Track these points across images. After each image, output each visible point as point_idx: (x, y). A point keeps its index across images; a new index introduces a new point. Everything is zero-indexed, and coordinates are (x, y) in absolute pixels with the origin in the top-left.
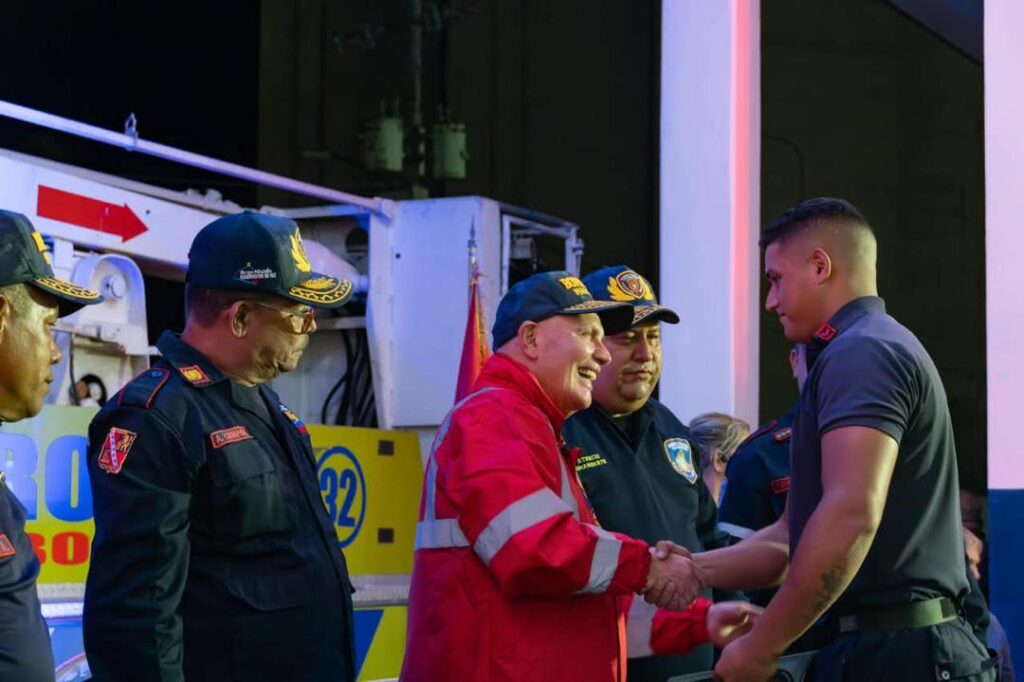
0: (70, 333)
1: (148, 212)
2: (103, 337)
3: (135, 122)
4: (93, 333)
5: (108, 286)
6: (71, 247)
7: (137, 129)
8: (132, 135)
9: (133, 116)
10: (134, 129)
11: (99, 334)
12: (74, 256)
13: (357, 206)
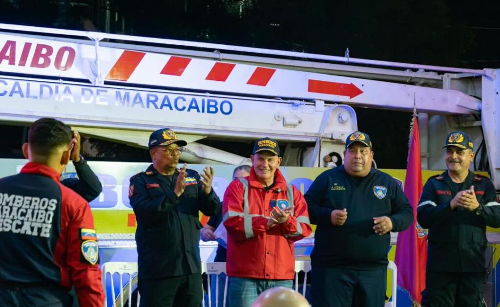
0: (320, 137)
1: (363, 85)
2: (334, 138)
3: (348, 51)
4: (330, 137)
5: (340, 117)
6: (324, 102)
7: (349, 54)
8: (347, 57)
9: (348, 49)
10: (348, 54)
11: (332, 137)
12: (325, 106)
13: (473, 73)
